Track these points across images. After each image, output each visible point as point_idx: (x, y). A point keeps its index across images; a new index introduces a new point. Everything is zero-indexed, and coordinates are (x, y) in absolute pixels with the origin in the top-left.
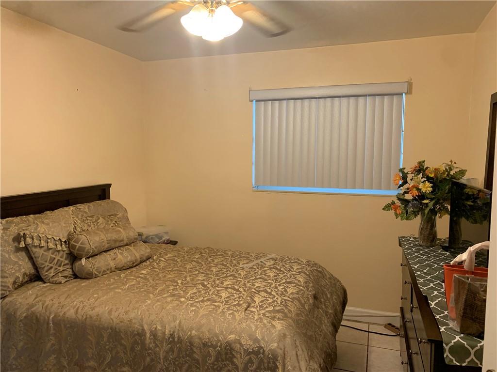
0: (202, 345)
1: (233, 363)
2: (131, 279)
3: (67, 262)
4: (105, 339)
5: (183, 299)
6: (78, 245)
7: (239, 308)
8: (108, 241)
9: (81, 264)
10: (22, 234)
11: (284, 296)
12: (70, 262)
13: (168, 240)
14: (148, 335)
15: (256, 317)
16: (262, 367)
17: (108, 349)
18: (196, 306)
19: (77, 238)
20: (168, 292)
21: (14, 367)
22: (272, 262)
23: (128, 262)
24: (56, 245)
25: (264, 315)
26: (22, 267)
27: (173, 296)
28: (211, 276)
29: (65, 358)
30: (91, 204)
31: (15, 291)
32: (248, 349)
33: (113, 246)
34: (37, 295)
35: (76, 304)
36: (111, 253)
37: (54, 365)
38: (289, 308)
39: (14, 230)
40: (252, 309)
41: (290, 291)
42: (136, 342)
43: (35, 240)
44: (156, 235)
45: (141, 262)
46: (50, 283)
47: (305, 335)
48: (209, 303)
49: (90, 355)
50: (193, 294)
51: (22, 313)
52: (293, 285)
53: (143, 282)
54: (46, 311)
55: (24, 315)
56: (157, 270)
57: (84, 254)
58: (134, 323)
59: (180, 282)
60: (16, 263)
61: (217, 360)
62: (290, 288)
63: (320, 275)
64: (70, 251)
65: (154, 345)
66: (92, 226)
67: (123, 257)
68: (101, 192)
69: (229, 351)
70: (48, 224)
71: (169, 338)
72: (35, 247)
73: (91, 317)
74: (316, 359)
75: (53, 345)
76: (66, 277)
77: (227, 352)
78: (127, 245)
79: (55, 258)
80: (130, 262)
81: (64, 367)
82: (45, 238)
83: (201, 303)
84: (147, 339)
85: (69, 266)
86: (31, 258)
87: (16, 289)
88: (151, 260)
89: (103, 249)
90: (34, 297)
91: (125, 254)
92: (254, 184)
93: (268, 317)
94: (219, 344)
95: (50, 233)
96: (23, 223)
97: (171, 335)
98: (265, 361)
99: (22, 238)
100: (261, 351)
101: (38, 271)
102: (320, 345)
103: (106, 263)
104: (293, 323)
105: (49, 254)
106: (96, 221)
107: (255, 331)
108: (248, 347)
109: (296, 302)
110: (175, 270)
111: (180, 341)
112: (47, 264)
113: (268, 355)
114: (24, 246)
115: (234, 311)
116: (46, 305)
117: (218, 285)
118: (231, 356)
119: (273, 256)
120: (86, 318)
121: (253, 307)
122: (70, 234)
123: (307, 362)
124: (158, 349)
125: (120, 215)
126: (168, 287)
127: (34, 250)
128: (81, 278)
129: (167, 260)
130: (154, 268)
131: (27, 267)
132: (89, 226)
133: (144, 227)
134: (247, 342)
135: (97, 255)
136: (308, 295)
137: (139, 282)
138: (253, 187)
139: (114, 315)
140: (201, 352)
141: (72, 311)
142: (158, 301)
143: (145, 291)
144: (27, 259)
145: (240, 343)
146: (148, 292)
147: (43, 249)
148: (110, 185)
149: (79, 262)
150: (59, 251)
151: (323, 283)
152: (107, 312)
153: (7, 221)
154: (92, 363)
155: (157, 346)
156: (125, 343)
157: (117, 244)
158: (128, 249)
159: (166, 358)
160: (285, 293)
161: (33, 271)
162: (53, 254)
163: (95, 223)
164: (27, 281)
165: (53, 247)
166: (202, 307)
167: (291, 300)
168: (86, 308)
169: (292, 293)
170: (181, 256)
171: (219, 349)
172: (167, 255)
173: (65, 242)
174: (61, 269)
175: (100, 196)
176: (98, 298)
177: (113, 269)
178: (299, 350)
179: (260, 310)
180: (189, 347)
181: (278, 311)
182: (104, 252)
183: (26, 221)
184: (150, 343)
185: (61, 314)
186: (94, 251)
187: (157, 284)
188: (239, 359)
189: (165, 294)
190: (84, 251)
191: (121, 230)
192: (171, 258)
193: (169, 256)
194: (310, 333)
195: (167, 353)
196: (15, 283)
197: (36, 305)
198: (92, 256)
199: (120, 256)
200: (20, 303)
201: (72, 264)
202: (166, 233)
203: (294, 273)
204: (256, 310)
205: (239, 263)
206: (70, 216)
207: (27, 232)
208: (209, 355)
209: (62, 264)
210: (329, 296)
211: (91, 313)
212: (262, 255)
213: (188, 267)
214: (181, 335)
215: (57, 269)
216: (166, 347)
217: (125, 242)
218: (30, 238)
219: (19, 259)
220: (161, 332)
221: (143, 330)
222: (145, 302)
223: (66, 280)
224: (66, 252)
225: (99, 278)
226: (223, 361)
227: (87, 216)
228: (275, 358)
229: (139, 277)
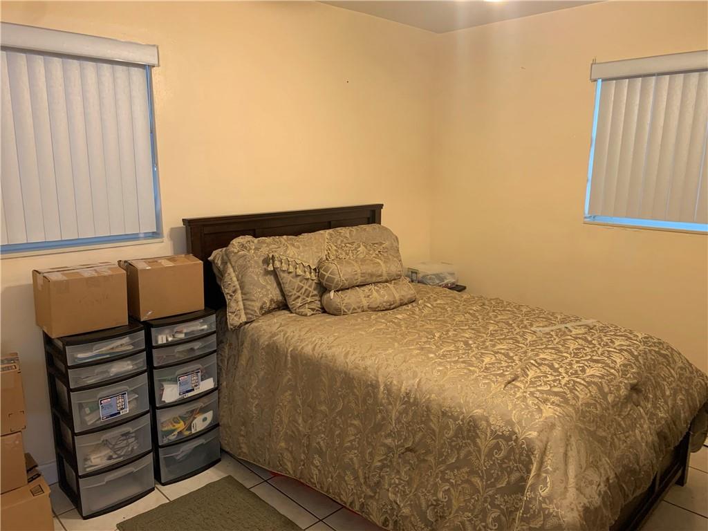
0: (440, 413)
1: (476, 444)
2: (381, 322)
3: (315, 292)
4: (338, 384)
5: (432, 355)
6: (327, 275)
7: (500, 379)
8: (362, 273)
9: (330, 297)
10: (271, 256)
11: (577, 377)
12: (319, 293)
13: (453, 284)
14: (382, 388)
15: (519, 394)
16: (512, 458)
17: (341, 396)
18: (444, 366)
19: (328, 267)
20: (417, 344)
21: (255, 396)
22: (583, 330)
23: (384, 302)
24: (305, 272)
25: (532, 394)
26: (269, 292)
27: (422, 349)
28: (483, 335)
29: (300, 396)
30: (354, 229)
31: (263, 317)
32: (496, 431)
33: (369, 280)
34: (281, 324)
35: (315, 340)
36: (366, 289)
37: (290, 402)
38: (576, 392)
39: (264, 251)
40: (518, 384)
41: (589, 372)
42: (368, 394)
43: (283, 264)
44: (437, 276)
45: (401, 305)
46: (296, 313)
47: (592, 434)
48: (463, 365)
49: (322, 399)
50: (447, 351)
51: (264, 341)
52: (600, 365)
53: (394, 328)
54: (286, 342)
55: (266, 343)
56: (417, 317)
57: (333, 285)
58: (369, 372)
59: (437, 335)
60: (264, 287)
61: (456, 436)
62: (592, 367)
63: (661, 359)
64: (319, 280)
65: (387, 401)
66: (351, 254)
67: (379, 295)
68: (370, 214)
69: (472, 428)
70: (299, 248)
71: (404, 397)
72: (284, 271)
73: (326, 357)
74: (602, 471)
75: (289, 379)
76: (313, 309)
77: (469, 429)
78: (387, 281)
79: (303, 287)
80: (386, 302)
81: (298, 405)
82: (294, 263)
83: (452, 364)
84: (381, 393)
85: (317, 298)
86: (279, 284)
87: (263, 315)
88: (414, 304)
89: (355, 282)
90: (278, 325)
91: (382, 292)
92: (587, 212)
93: (537, 398)
94: (461, 417)
95: (299, 257)
96: (274, 244)
97: (407, 394)
98: (517, 451)
99: (271, 261)
100: (514, 437)
101: (285, 300)
102: (616, 454)
103: (358, 300)
104: (574, 414)
105: (297, 282)
106: (356, 249)
107: (511, 411)
108: (498, 428)
109: (594, 389)
110: (439, 320)
111: (416, 403)
112: (295, 292)
113: (522, 445)
114: (272, 269)
115: (492, 381)
116: (286, 336)
117: (487, 347)
118: (474, 434)
119: (590, 322)
120: (322, 357)
121: (522, 381)
122: (320, 262)
123: (581, 468)
124: (390, 407)
125: (387, 244)
126: (420, 337)
127: (283, 275)
128: (328, 313)
129: (435, 307)
130: (414, 313)
131: (274, 294)
132: (347, 254)
133: (423, 263)
134: (497, 423)
135: (348, 289)
136: (621, 382)
137: (389, 327)
138: (585, 218)
139: (351, 358)
140: (439, 422)
141: (310, 347)
142: (402, 352)
143: (391, 338)
144: (275, 285)
145: (487, 421)
146: (394, 339)
147: (291, 275)
148: (381, 206)
149: (328, 295)
150: (307, 279)
151: (664, 372)
152: (343, 354)
153: (259, 240)
154: (323, 408)
155: (390, 403)
156: (358, 393)
157: (374, 280)
158: (387, 286)
159: (398, 420)
160: (580, 372)
161: (280, 298)
162: (301, 282)
163: (355, 252)
164: (274, 309)
165: (302, 273)
166: (451, 368)
167: (585, 383)
168: (324, 346)
169: (593, 376)
170: (455, 304)
171: (461, 423)
172: (436, 301)
173: (315, 269)
174: (309, 300)
175: (369, 218)
176: (338, 337)
177: (365, 308)
178: (571, 450)
179: (529, 387)
180: (425, 413)
181: (556, 394)
182: (358, 286)
183: (278, 242)
184: (383, 398)
185: (299, 348)
186: (345, 283)
187: (409, 332)
188: (483, 440)
189: (413, 345)
190: (333, 283)
191: (382, 263)
192: (441, 306)
193: (438, 302)
194: (601, 433)
195: (401, 414)
196: (262, 308)
197: (278, 334)
198: (342, 290)
199: (375, 294)
200: (264, 330)
201: (321, 297)
202: (452, 274)
203: (612, 350)
204: (522, 386)
205: (531, 325)
206: (324, 240)
207: (276, 254)
208: (447, 427)
209: (311, 294)
210: (668, 393)
211: (327, 352)
212: (573, 318)
213: (457, 319)
214: (418, 396)
215: (304, 299)
216: (400, 407)
217: (384, 278)
218: (279, 261)
219: (268, 283)
220: (396, 388)
221: (377, 381)
222: (386, 350)
223: (312, 312)
224: (315, 281)
225: (346, 316)
226: (464, 438)
227: (347, 242)
228: (530, 451)
229: (392, 321)
